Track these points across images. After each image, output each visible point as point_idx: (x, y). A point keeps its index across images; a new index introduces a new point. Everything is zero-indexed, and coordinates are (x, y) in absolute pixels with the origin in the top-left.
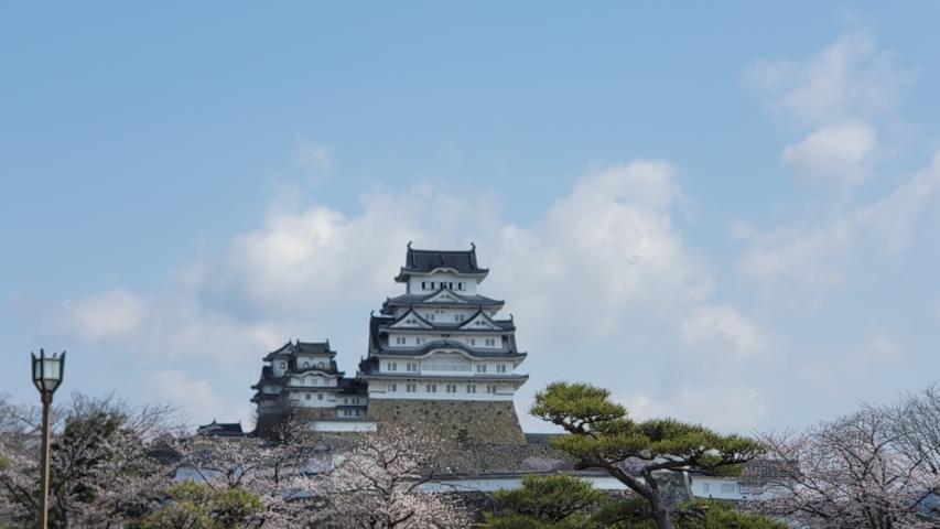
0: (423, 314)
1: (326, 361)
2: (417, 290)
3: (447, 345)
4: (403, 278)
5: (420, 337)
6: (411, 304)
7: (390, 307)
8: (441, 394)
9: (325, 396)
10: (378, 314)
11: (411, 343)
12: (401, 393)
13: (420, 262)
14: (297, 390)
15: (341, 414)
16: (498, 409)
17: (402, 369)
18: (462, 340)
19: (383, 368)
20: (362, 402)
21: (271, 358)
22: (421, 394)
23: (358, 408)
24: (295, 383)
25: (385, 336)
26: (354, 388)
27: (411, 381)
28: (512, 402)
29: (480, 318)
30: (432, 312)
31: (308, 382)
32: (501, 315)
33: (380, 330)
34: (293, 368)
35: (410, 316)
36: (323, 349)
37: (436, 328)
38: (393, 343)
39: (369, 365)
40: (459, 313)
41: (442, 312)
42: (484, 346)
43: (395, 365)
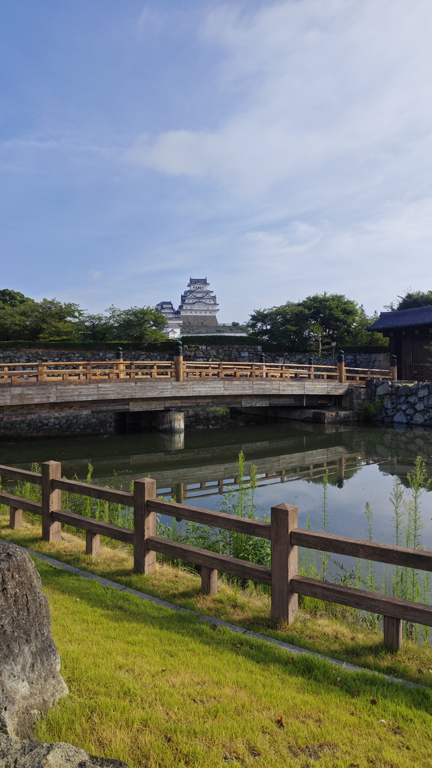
0: (194, 294)
1: (170, 306)
2: (192, 289)
3: (199, 302)
4: (189, 286)
5: (193, 300)
6: (191, 292)
7: (186, 292)
8: (198, 314)
9: (170, 314)
10: (183, 295)
11: (191, 301)
12: (189, 314)
13: (193, 282)
14: (163, 313)
15: (174, 319)
16: (212, 317)
17: (189, 308)
18: (203, 301)
19: (184, 308)
20: (179, 316)
21: (158, 305)
22: (194, 314)
23: (178, 318)
24: (163, 311)
25: (185, 300)
26: (178, 313)
27: (191, 310)
28: (215, 317)
29: (208, 295)
30: (196, 294)
31: (166, 311)
32: (212, 295)
33: (183, 298)
34: (162, 308)
35: (191, 295)
36: (170, 303)
37: (197, 298)
38: (186, 301)
39: (181, 307)
40: (203, 294)
41: (198, 294)
42: (209, 302)
43: (187, 307)
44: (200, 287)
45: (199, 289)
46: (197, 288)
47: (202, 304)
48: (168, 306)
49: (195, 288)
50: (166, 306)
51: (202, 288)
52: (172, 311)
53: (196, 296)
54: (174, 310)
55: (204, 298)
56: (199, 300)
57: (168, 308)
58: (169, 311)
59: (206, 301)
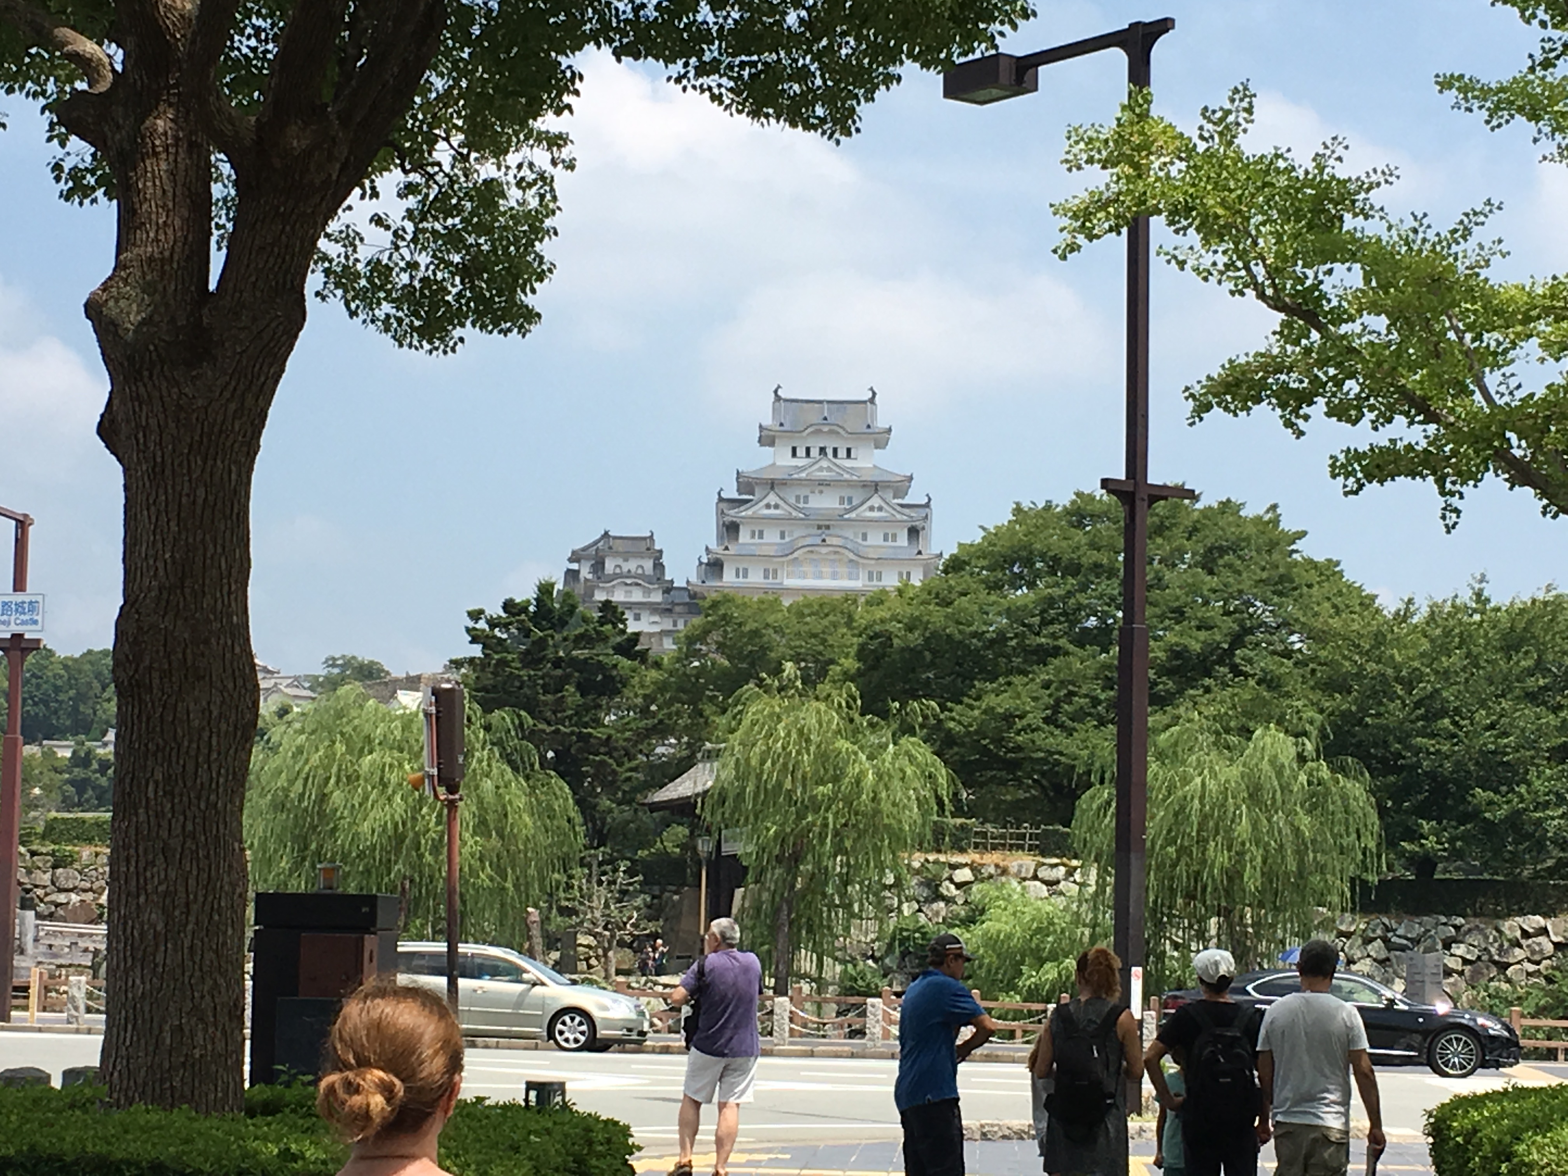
0: (790, 495)
1: (649, 563)
2: (784, 459)
3: (823, 541)
4: (767, 441)
5: (786, 530)
6: (773, 478)
7: (745, 481)
9: (646, 616)
10: (729, 494)
11: (773, 538)
13: (792, 417)
17: (757, 575)
18: (848, 534)
19: (729, 575)
24: (599, 595)
25: (735, 528)
29: (876, 501)
30: (803, 492)
31: (620, 595)
32: (911, 497)
33: (729, 517)
34: (600, 574)
35: (774, 499)
36: (645, 545)
37: (810, 517)
38: (745, 537)
40: (846, 493)
41: (821, 492)
42: (881, 542)
43: (746, 571)
44: (830, 452)
45: (824, 464)
46: (815, 452)
47: (836, 553)
48: (631, 565)
49: (801, 452)
50: (620, 561)
51: (842, 453)
52: (657, 597)
53: (801, 505)
54: (669, 589)
55: (853, 515)
56: (819, 527)
57: (629, 575)
58: (637, 596)
59: (865, 537)
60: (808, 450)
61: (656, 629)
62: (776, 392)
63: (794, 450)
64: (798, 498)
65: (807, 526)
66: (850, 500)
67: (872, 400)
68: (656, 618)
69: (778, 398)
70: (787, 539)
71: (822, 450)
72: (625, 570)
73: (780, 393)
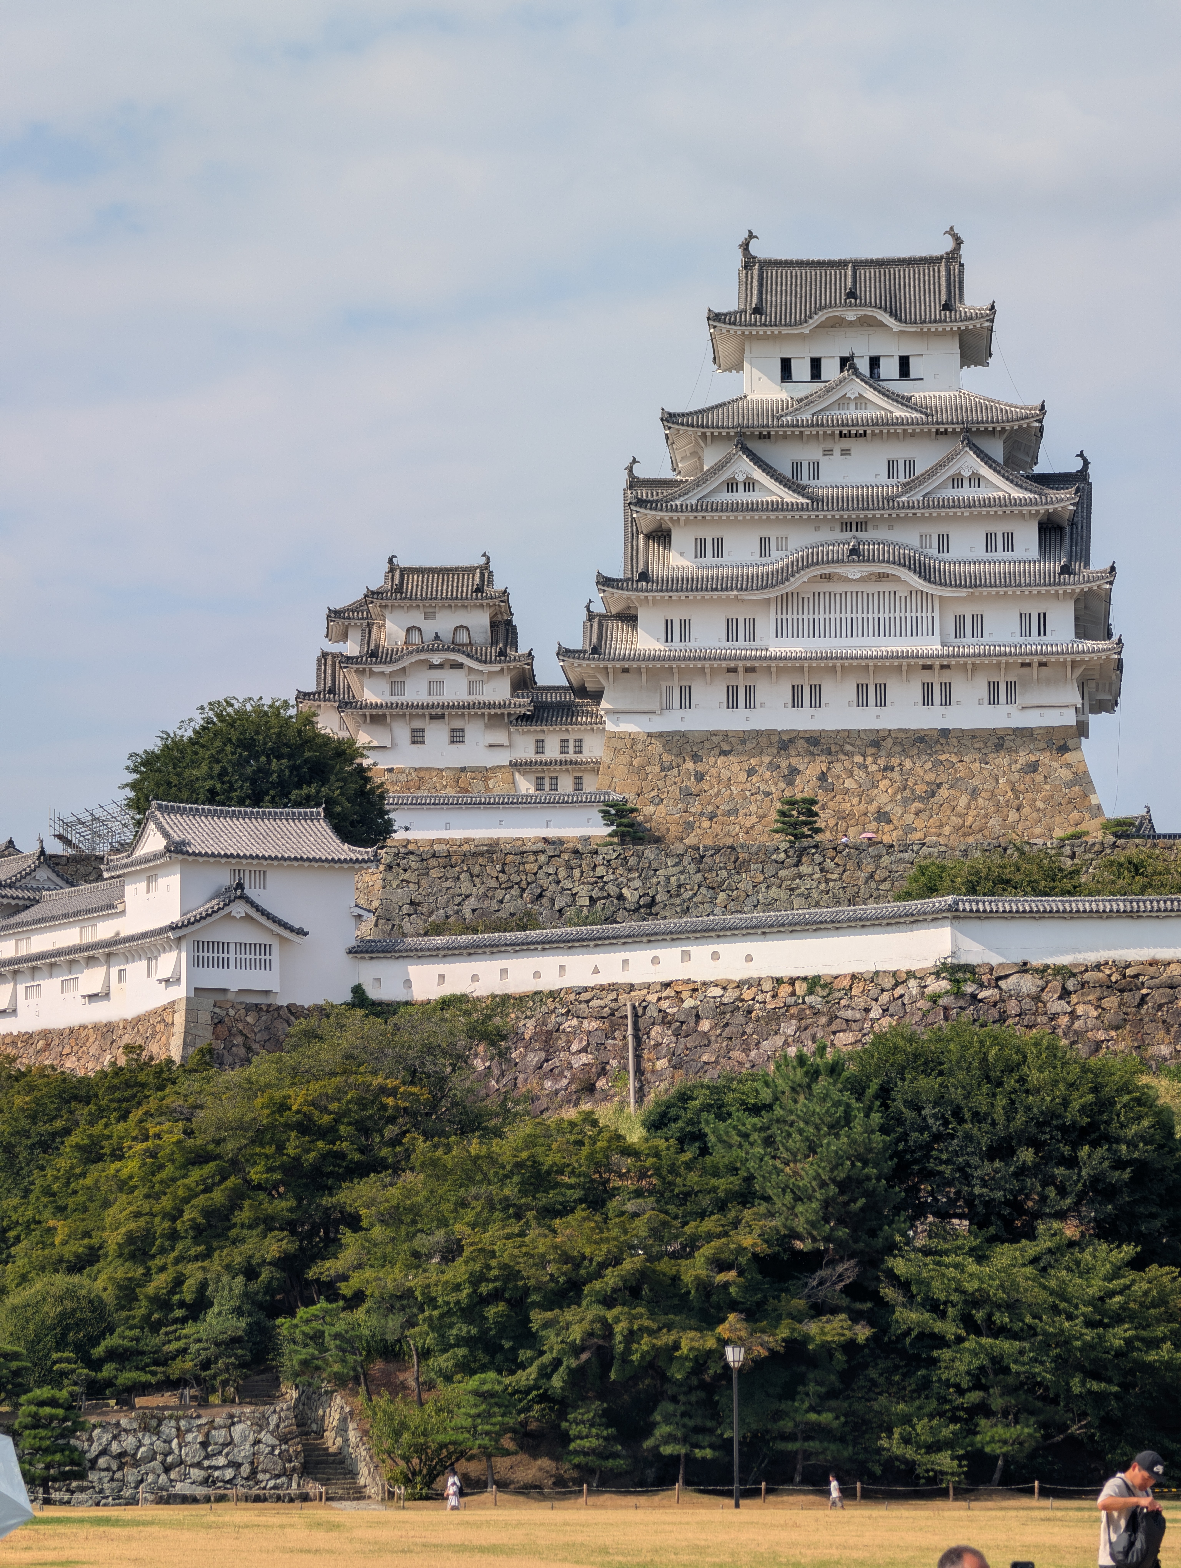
0: (781, 459)
1: (480, 620)
2: (764, 386)
3: (854, 555)
5: (773, 533)
6: (743, 429)
8: (839, 713)
9: (473, 732)
11: (742, 553)
12: (709, 714)
13: (780, 297)
14: (380, 716)
15: (525, 787)
17: (708, 635)
18: (907, 538)
19: (650, 636)
22: (774, 713)
27: (740, 674)
29: (963, 462)
30: (809, 453)
31: (416, 690)
34: (372, 648)
36: (469, 587)
37: (826, 504)
38: (683, 555)
40: (901, 452)
41: (845, 452)
42: (980, 552)
43: (686, 624)
44: (864, 366)
45: (851, 389)
46: (830, 368)
47: (881, 577)
48: (443, 626)
49: (801, 370)
50: (416, 618)
52: (499, 691)
53: (805, 481)
54: (523, 673)
55: (917, 496)
56: (847, 526)
57: (437, 644)
58: (455, 691)
59: (944, 542)
60: (816, 364)
61: (502, 758)
62: (745, 247)
63: (786, 366)
64: (796, 465)
65: (817, 524)
66: (909, 464)
67: (953, 257)
68: (500, 737)
69: (749, 262)
70: (775, 554)
71: (845, 362)
72: (429, 636)
73: (754, 249)
